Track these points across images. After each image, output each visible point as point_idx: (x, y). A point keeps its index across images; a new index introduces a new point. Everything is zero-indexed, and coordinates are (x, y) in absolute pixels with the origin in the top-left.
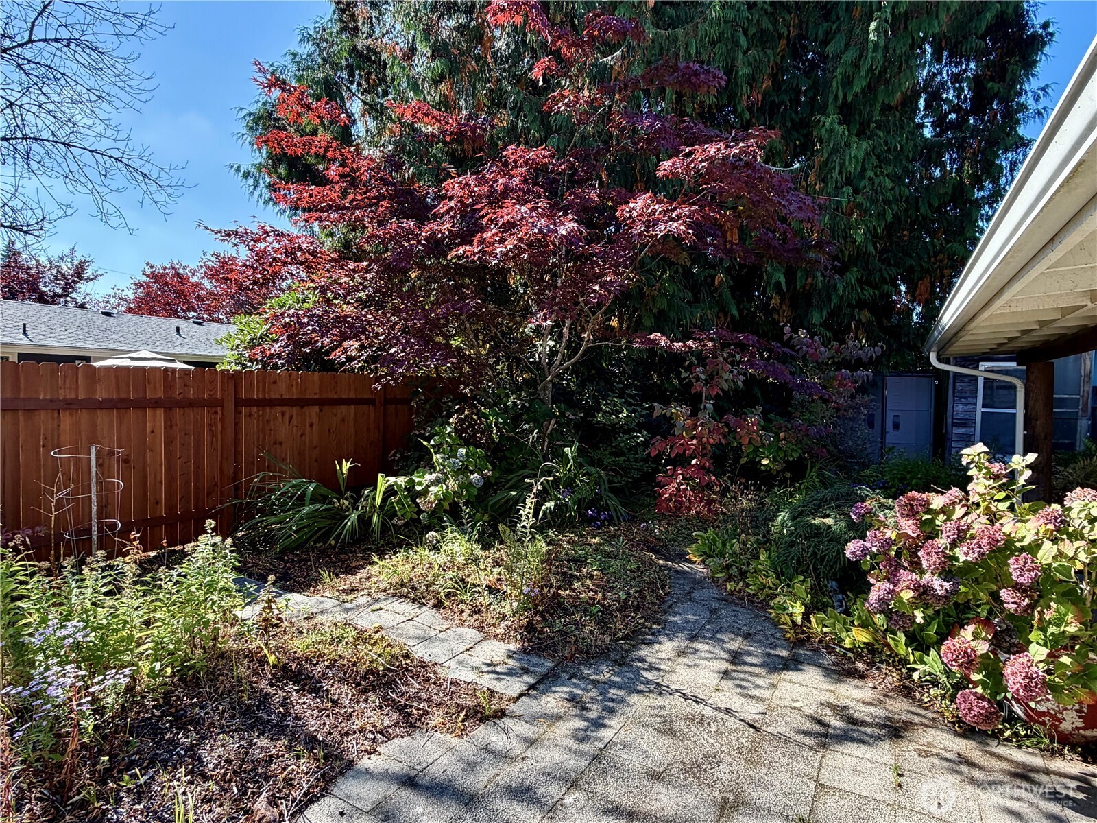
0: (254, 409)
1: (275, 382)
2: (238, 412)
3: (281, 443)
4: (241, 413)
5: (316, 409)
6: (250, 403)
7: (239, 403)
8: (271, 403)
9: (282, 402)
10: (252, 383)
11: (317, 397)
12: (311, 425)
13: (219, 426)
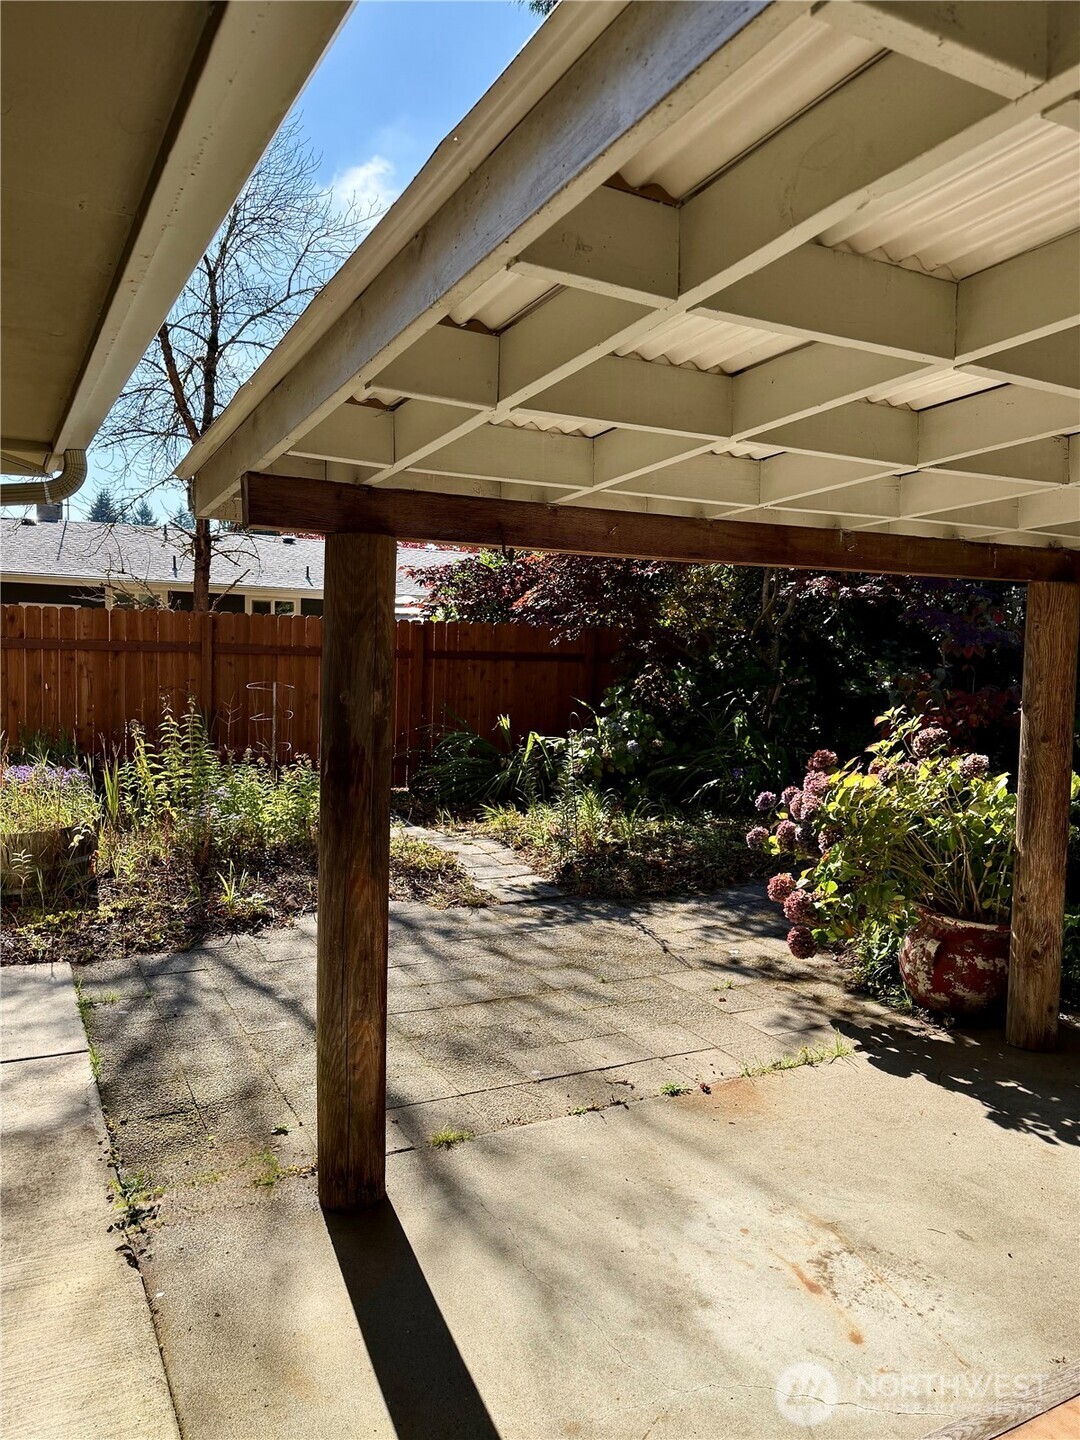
0: (445, 662)
1: (467, 634)
2: (427, 664)
3: (472, 699)
4: (430, 665)
5: (511, 664)
6: (441, 654)
7: (428, 654)
8: (463, 656)
9: (475, 655)
10: (443, 636)
11: (513, 650)
12: (506, 681)
13: (410, 677)
